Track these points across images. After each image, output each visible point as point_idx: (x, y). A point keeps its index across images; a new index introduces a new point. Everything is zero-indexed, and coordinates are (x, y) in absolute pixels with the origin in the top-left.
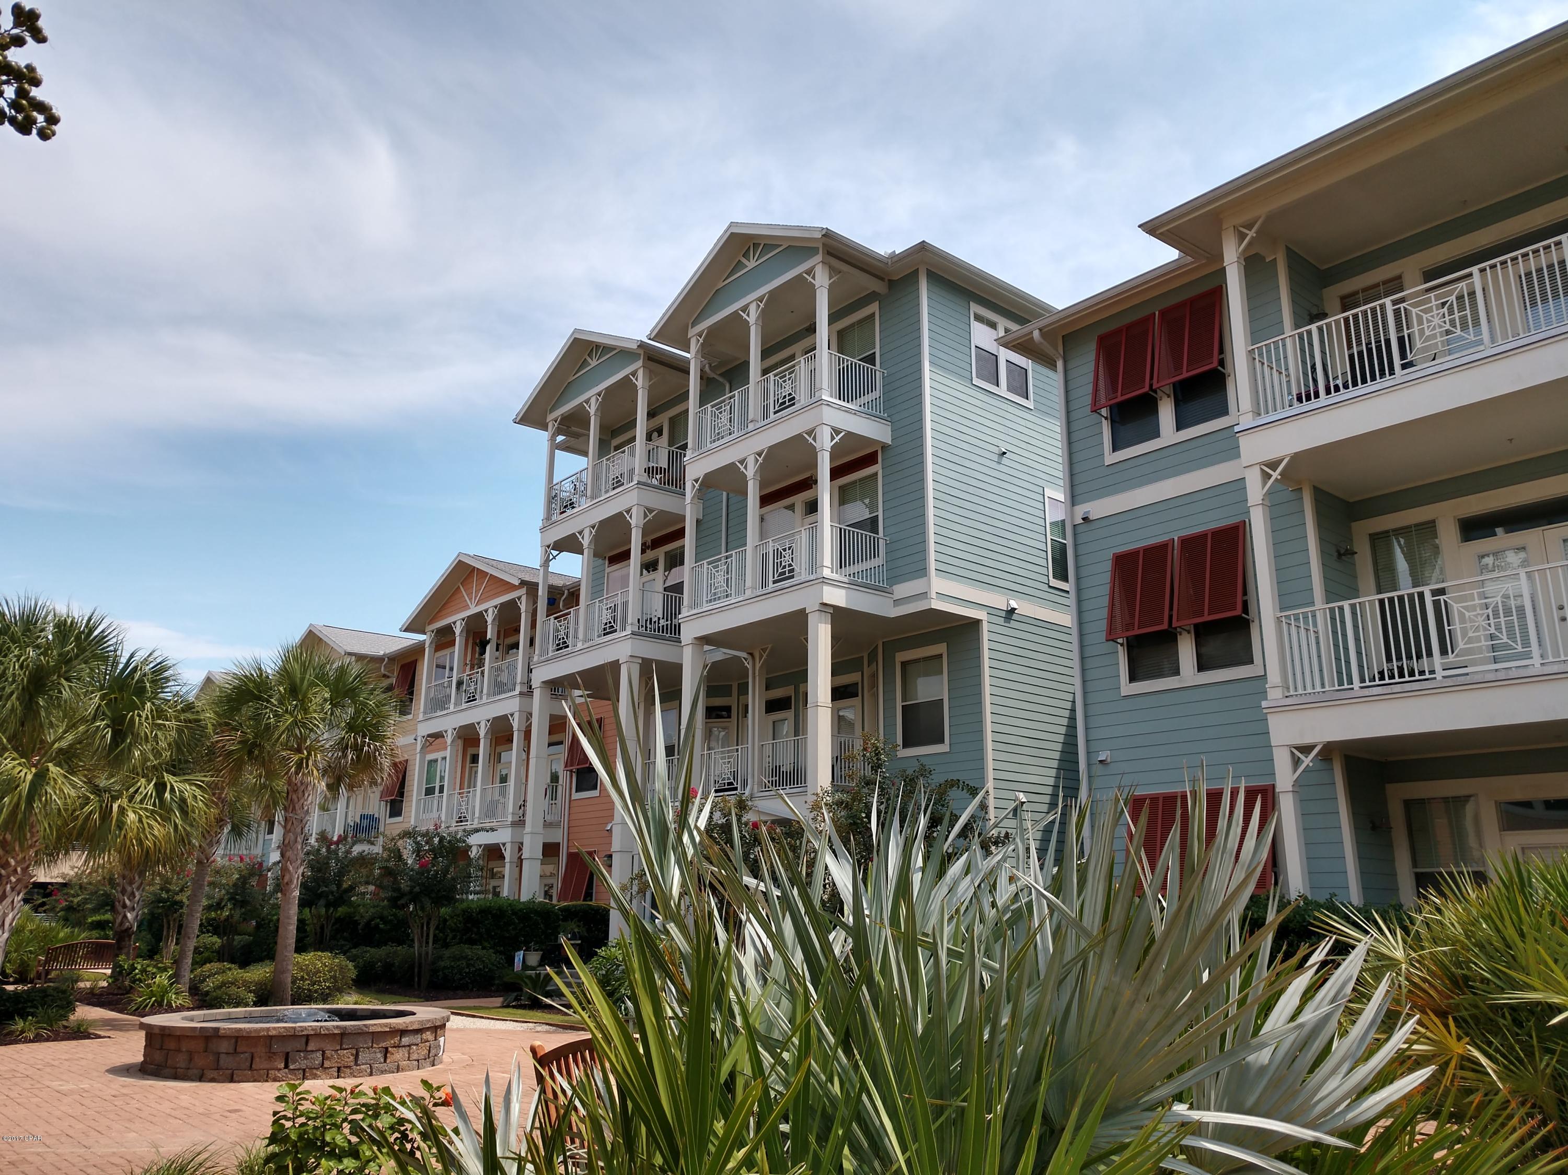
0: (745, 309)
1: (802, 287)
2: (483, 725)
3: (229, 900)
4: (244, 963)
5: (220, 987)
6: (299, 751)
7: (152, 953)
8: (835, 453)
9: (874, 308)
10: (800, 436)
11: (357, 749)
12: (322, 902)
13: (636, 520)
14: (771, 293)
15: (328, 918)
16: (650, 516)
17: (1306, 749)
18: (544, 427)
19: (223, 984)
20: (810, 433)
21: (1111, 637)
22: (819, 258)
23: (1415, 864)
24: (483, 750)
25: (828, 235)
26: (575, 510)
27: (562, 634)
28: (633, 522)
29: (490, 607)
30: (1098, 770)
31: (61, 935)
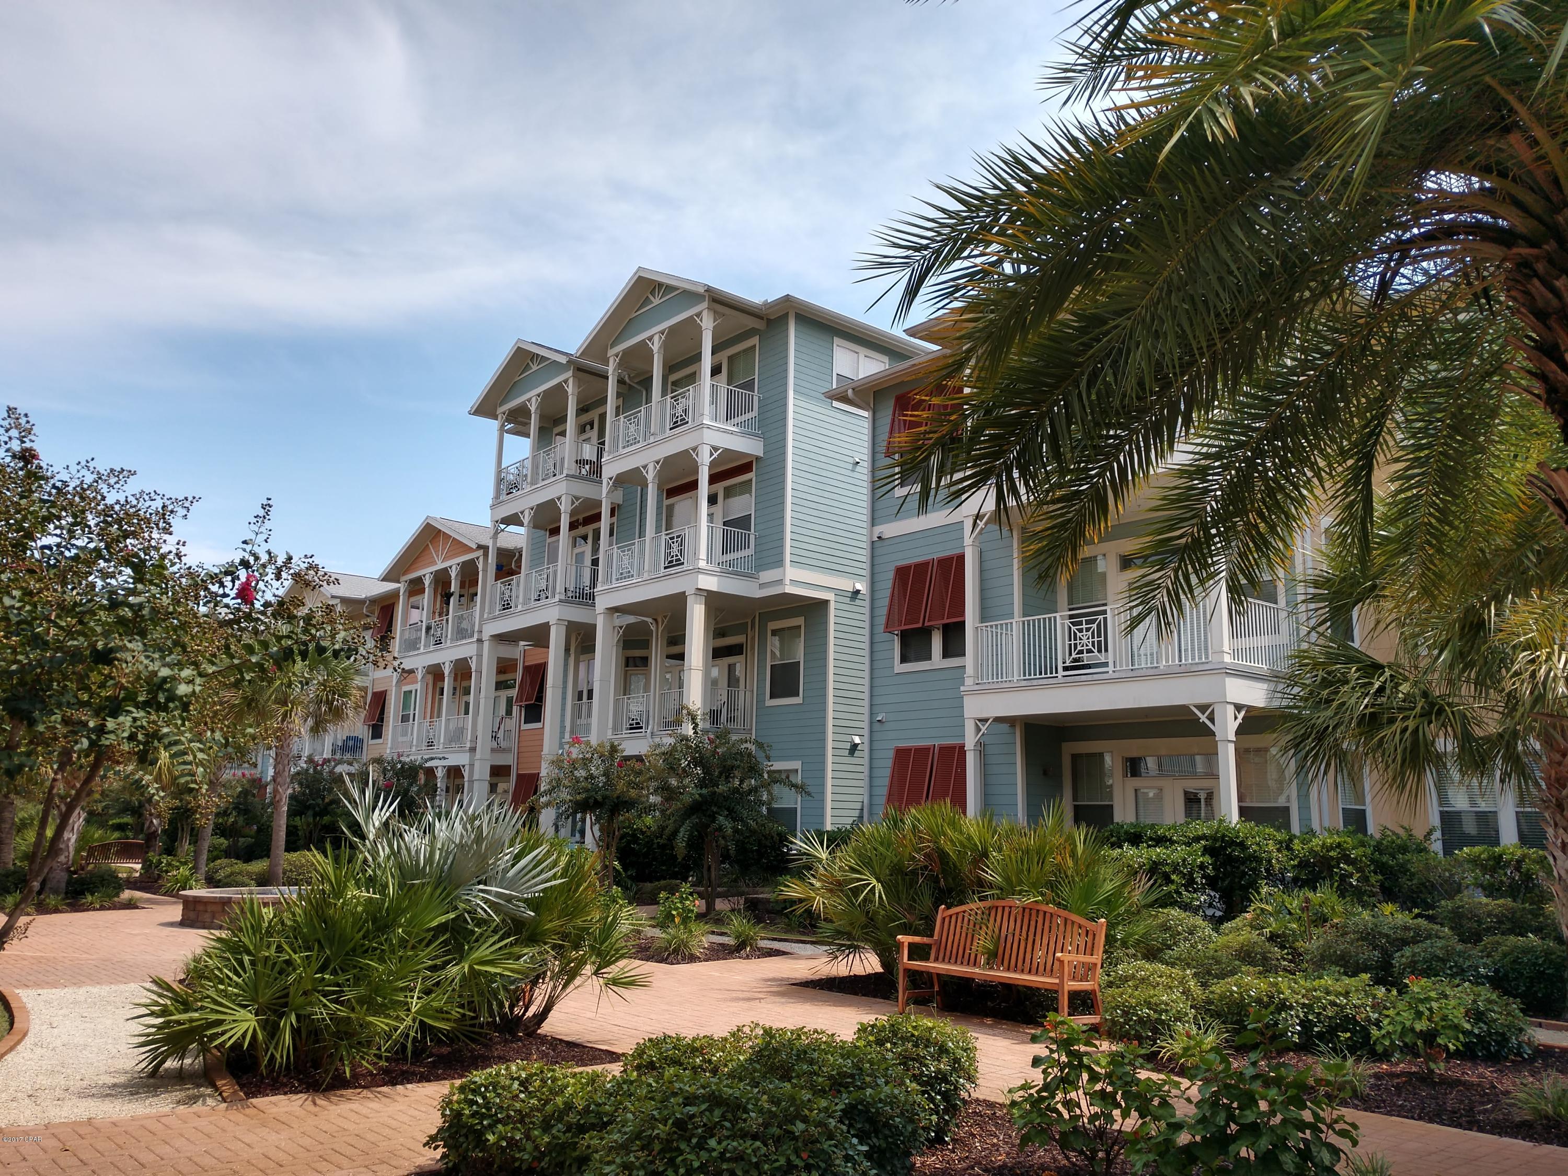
0: (651, 338)
1: (692, 325)
2: (447, 665)
3: (234, 808)
4: (247, 860)
5: (229, 876)
6: (285, 704)
7: (170, 851)
8: (712, 465)
9: (755, 341)
10: (687, 451)
11: (329, 703)
12: (310, 813)
13: (565, 507)
14: (672, 329)
15: (315, 825)
16: (577, 503)
17: (984, 720)
18: (496, 418)
19: (232, 874)
20: (694, 449)
21: (888, 628)
22: (705, 305)
23: (1075, 798)
24: (447, 684)
25: (709, 290)
26: (519, 493)
27: (506, 597)
28: (562, 508)
29: (453, 564)
30: (877, 726)
31: (96, 836)
